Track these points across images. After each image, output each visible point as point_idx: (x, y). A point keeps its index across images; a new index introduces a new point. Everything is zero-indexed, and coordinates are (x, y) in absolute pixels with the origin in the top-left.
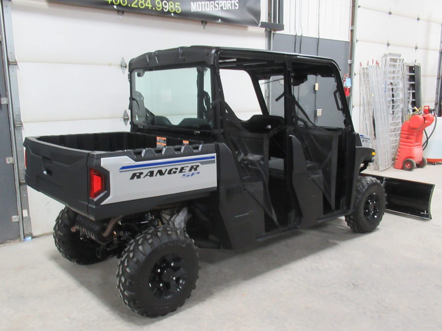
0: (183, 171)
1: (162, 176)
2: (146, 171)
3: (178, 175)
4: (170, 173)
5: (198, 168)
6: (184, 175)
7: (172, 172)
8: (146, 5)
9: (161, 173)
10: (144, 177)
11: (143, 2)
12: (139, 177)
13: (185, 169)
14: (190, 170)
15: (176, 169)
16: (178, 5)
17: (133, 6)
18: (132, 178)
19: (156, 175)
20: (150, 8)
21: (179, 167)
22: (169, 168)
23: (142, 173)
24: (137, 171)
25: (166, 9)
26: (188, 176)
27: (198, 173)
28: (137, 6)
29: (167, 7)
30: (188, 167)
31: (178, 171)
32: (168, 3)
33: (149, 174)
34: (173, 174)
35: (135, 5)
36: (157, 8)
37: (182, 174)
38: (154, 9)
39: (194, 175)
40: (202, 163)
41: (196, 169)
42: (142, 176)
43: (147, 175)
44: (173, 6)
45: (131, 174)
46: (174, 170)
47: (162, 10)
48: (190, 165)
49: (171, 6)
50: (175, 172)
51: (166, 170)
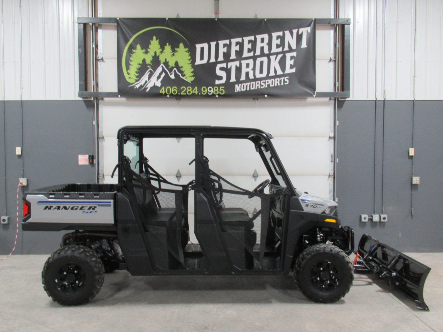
0: (83, 209)
1: (66, 211)
2: (55, 206)
3: (79, 211)
4: (72, 209)
5: (96, 209)
6: (84, 212)
7: (74, 209)
8: (193, 92)
9: (65, 208)
10: (54, 209)
11: (190, 90)
12: (50, 209)
13: (85, 208)
14: (89, 209)
15: (78, 207)
16: (222, 89)
17: (182, 93)
18: (46, 208)
19: (62, 209)
20: (196, 94)
21: (80, 206)
22: (72, 206)
23: (51, 207)
24: (49, 205)
25: (210, 93)
26: (87, 213)
27: (96, 212)
28: (185, 94)
29: (212, 91)
30: (87, 206)
31: (79, 208)
32: (213, 88)
33: (57, 208)
34: (75, 211)
35: (184, 93)
36: (202, 93)
37: (82, 211)
38: (200, 94)
39: (92, 213)
40: (99, 205)
41: (94, 209)
42: (52, 208)
43: (55, 208)
44: (217, 90)
45: (44, 206)
46: (76, 207)
47: (207, 94)
48: (89, 206)
49: (215, 90)
50: (76, 209)
51: (70, 207)
